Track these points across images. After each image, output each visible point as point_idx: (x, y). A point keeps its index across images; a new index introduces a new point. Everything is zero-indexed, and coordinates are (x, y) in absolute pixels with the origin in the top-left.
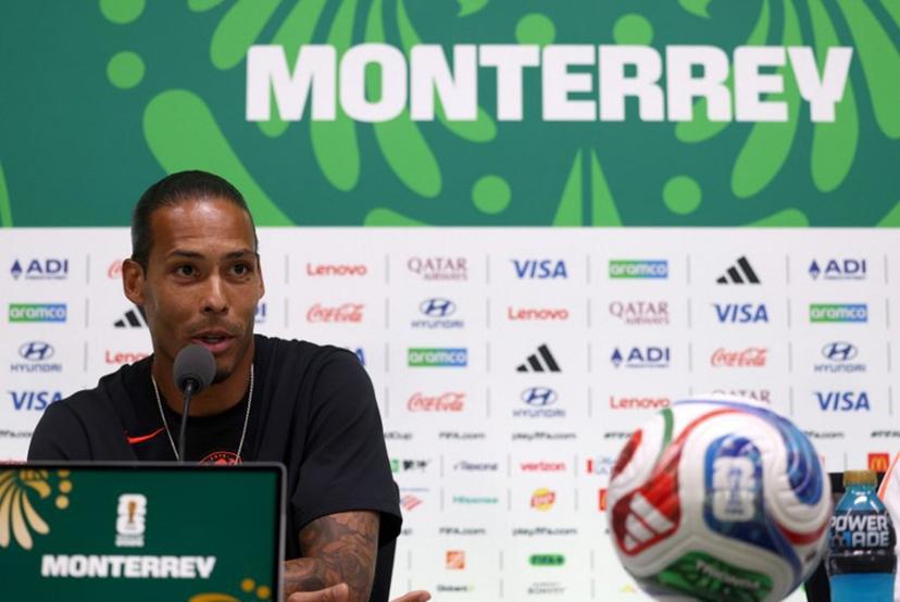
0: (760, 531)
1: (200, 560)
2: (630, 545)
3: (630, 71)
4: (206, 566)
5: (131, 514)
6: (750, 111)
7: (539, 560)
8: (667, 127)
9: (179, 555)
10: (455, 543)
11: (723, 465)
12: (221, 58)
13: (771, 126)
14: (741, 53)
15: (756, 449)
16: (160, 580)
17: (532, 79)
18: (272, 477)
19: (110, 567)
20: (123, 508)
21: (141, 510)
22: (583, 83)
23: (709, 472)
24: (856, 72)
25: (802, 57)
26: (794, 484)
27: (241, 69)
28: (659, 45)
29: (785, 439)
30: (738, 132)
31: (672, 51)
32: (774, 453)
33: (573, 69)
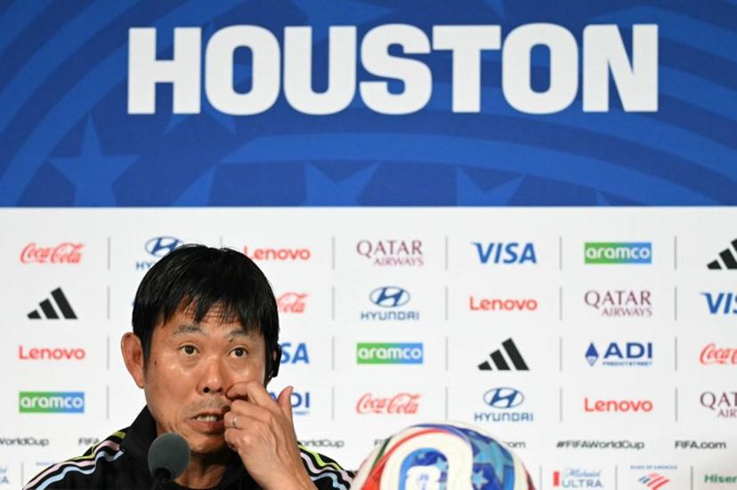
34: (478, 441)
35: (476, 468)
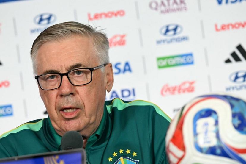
34: (232, 101)
35: (234, 116)
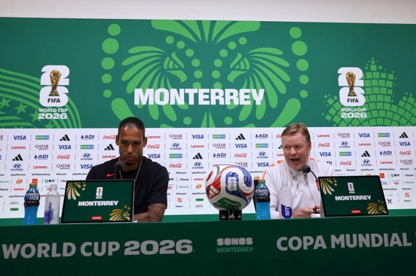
0: (238, 193)
1: (115, 202)
2: (210, 196)
3: (217, 94)
4: (116, 203)
5: (99, 192)
6: (243, 102)
7: (198, 200)
8: (225, 106)
9: (110, 201)
10: (179, 196)
11: (230, 178)
12: (129, 91)
13: (247, 106)
14: (241, 90)
15: (237, 175)
16: (106, 206)
17: (196, 96)
18: (132, 183)
19: (94, 203)
20: (98, 190)
21: (102, 190)
22: (207, 97)
23: (227, 180)
24: (265, 93)
25: (254, 91)
26: (245, 183)
27: (133, 93)
28: (224, 89)
29: (243, 172)
30: (240, 107)
31: (226, 90)
32: (241, 176)
33: (205, 94)
